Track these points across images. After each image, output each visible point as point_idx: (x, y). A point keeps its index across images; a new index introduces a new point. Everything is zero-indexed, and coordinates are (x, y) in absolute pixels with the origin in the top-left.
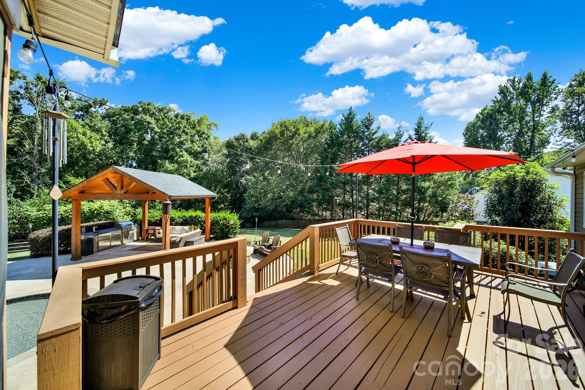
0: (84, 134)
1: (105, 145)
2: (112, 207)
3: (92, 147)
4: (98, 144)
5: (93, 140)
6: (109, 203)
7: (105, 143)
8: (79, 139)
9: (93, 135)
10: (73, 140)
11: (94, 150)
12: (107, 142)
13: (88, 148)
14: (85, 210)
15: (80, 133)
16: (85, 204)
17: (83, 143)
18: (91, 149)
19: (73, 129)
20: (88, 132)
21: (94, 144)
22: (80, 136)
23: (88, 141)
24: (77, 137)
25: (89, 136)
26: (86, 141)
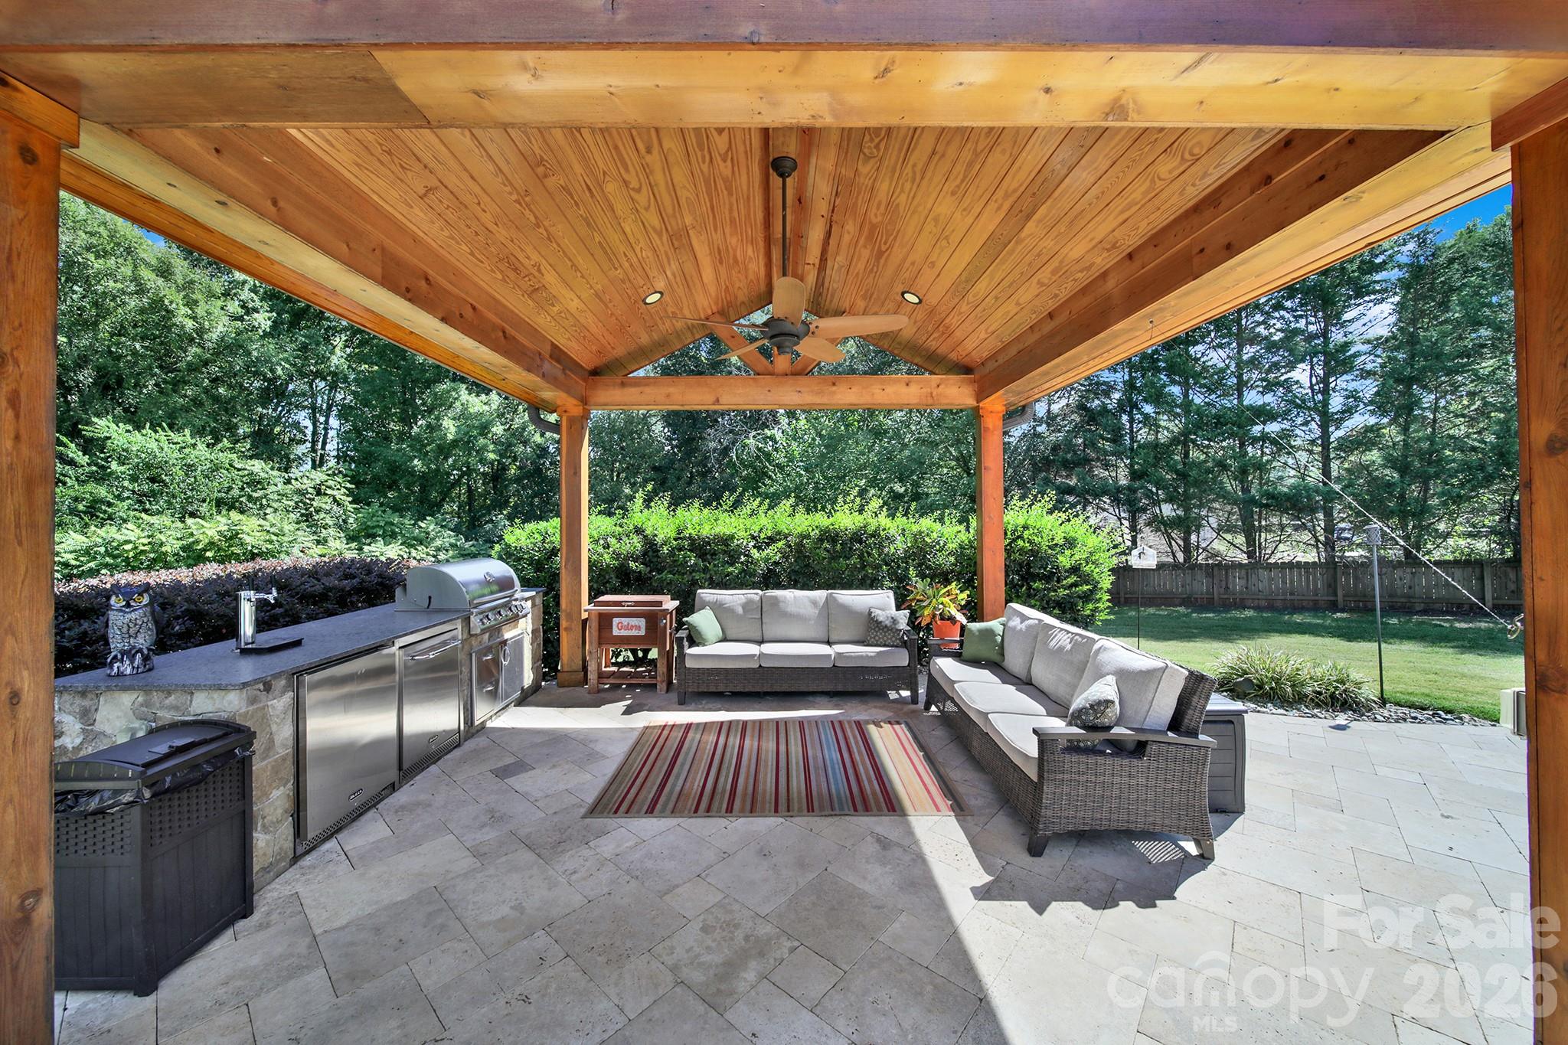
0: (164, 271)
1: (241, 319)
2: (274, 538)
3: (194, 318)
4: (217, 311)
5: (197, 296)
6: (262, 522)
7: (241, 312)
8: (141, 291)
9: (196, 278)
10: (119, 285)
11: (201, 331)
12: (249, 311)
13: (178, 320)
14: (167, 548)
15: (148, 265)
16: (168, 523)
17: (157, 304)
18: (190, 324)
19: (118, 244)
20: (180, 266)
21: (200, 311)
22: (146, 274)
23: (179, 298)
24: (136, 279)
25: (180, 282)
26: (173, 299)
